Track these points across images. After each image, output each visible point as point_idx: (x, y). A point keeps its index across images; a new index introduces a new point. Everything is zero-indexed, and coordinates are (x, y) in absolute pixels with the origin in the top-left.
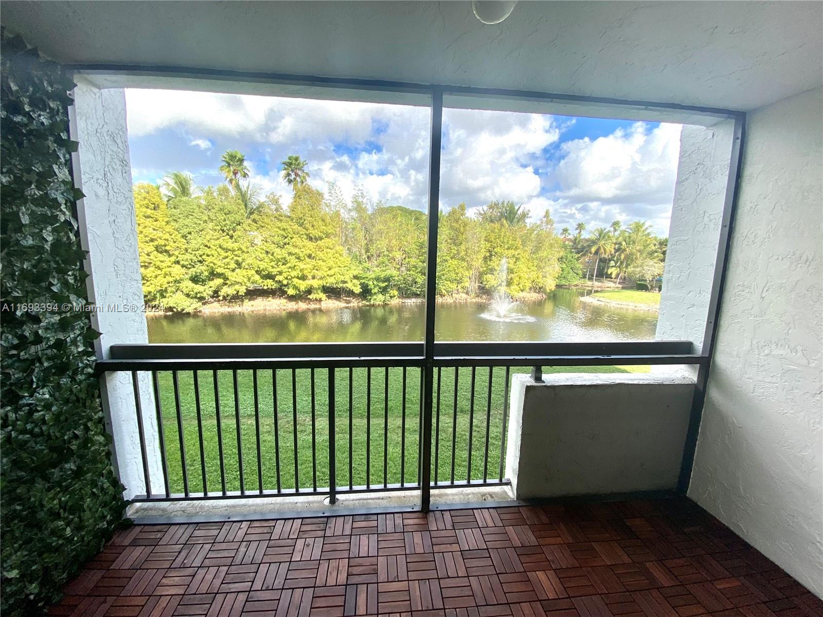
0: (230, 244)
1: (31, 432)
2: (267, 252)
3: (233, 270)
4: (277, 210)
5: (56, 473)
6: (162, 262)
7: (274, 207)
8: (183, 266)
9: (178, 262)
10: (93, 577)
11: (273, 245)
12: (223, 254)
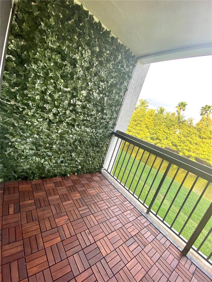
0: (167, 131)
1: (95, 137)
2: (179, 137)
3: (164, 139)
4: (190, 124)
5: (95, 148)
6: (145, 131)
7: (189, 122)
8: (150, 133)
9: (149, 132)
10: (88, 176)
11: (182, 135)
12: (163, 133)
